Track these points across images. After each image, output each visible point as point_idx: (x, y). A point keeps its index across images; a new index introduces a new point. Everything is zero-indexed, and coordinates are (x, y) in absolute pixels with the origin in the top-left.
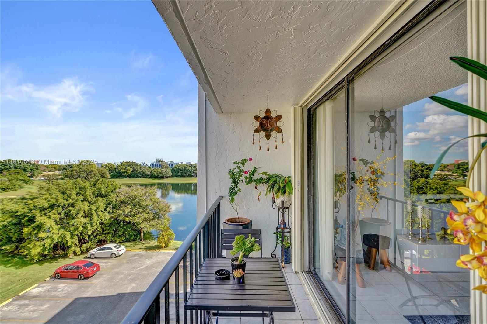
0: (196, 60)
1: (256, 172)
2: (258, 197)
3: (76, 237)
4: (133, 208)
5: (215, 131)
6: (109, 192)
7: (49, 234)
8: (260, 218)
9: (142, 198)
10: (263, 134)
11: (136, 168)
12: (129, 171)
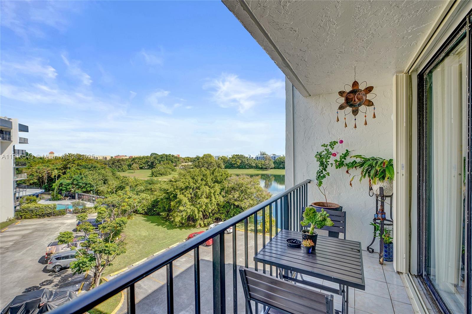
0: (270, 45)
1: (348, 155)
2: (351, 182)
3: (201, 213)
4: (241, 194)
5: (303, 116)
6: (223, 179)
7: (185, 208)
8: (353, 205)
9: (248, 186)
10: (349, 109)
11: (243, 160)
12: (239, 162)
